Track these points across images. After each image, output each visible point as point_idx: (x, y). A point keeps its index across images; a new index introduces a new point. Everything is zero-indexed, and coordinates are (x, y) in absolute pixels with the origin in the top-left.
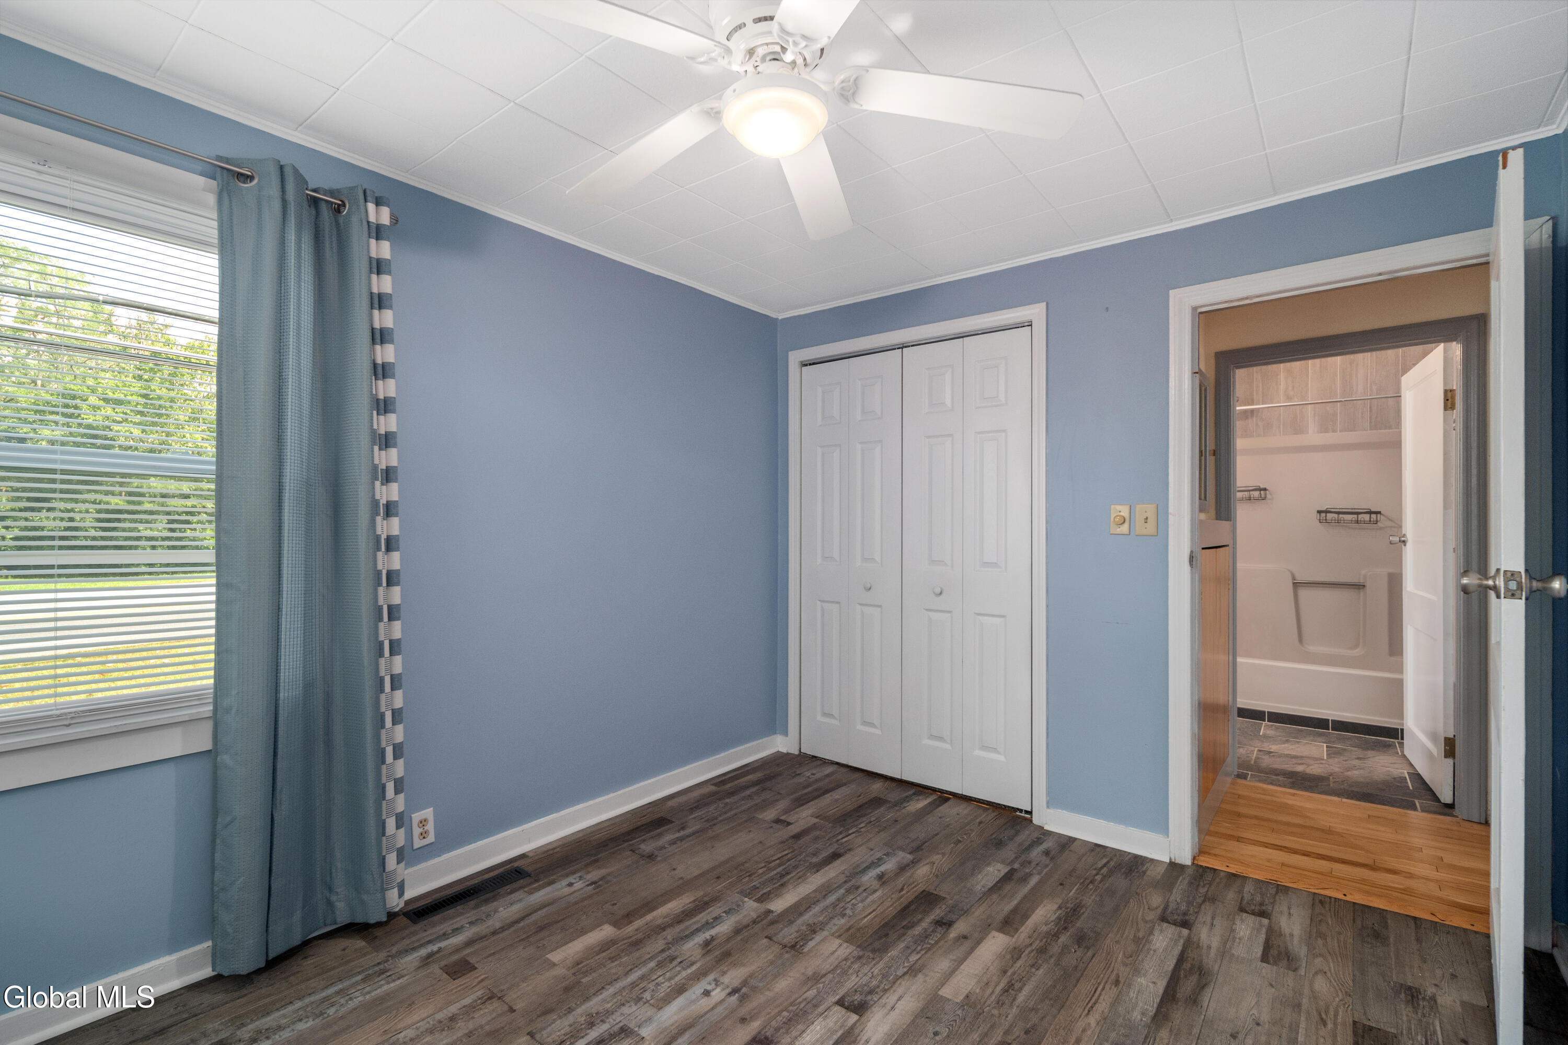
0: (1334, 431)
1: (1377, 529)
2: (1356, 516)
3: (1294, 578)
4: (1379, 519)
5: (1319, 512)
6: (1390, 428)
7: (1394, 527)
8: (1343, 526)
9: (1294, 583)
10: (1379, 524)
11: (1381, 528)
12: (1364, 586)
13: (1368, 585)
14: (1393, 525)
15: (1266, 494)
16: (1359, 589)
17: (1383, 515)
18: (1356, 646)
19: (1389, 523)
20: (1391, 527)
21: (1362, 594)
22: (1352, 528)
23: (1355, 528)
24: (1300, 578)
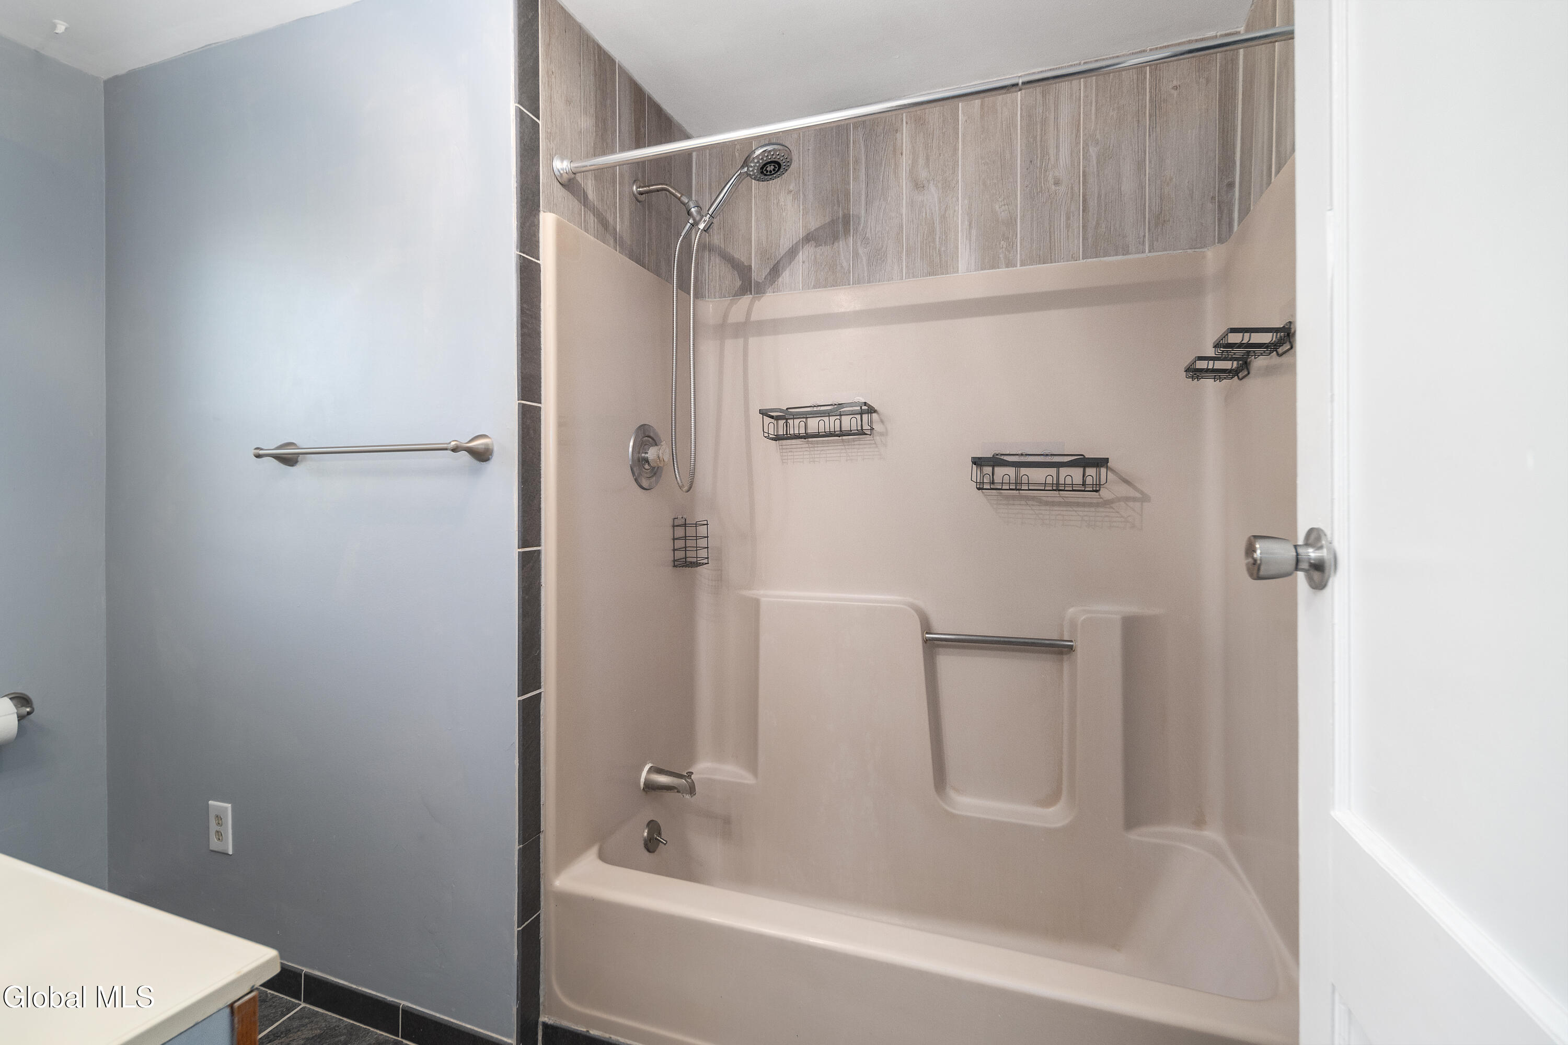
0: (1010, 264)
1: (1097, 505)
2: (1053, 471)
3: (926, 627)
4: (1103, 480)
5: (978, 462)
6: (1126, 252)
7: (1134, 499)
8: (1027, 498)
9: (926, 641)
10: (1103, 492)
11: (1107, 503)
12: (1071, 647)
13: (1079, 645)
14: (1132, 493)
15: (871, 423)
16: (1061, 653)
17: (1113, 470)
18: (1051, 799)
19: (1122, 490)
20: (1127, 499)
21: (1066, 665)
22: (1047, 503)
23: (1053, 504)
24: (944, 627)
